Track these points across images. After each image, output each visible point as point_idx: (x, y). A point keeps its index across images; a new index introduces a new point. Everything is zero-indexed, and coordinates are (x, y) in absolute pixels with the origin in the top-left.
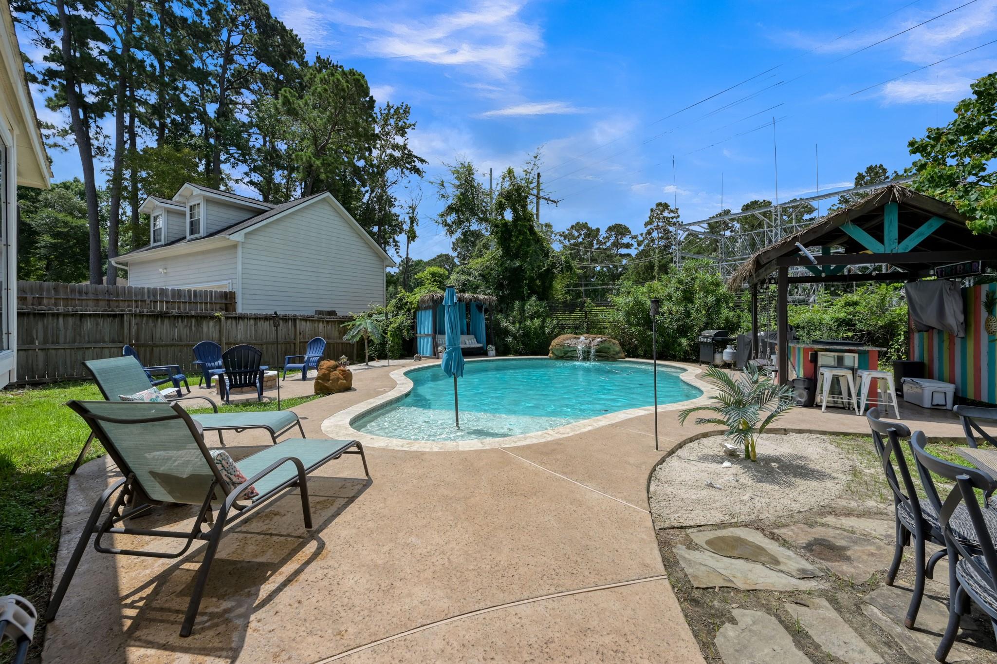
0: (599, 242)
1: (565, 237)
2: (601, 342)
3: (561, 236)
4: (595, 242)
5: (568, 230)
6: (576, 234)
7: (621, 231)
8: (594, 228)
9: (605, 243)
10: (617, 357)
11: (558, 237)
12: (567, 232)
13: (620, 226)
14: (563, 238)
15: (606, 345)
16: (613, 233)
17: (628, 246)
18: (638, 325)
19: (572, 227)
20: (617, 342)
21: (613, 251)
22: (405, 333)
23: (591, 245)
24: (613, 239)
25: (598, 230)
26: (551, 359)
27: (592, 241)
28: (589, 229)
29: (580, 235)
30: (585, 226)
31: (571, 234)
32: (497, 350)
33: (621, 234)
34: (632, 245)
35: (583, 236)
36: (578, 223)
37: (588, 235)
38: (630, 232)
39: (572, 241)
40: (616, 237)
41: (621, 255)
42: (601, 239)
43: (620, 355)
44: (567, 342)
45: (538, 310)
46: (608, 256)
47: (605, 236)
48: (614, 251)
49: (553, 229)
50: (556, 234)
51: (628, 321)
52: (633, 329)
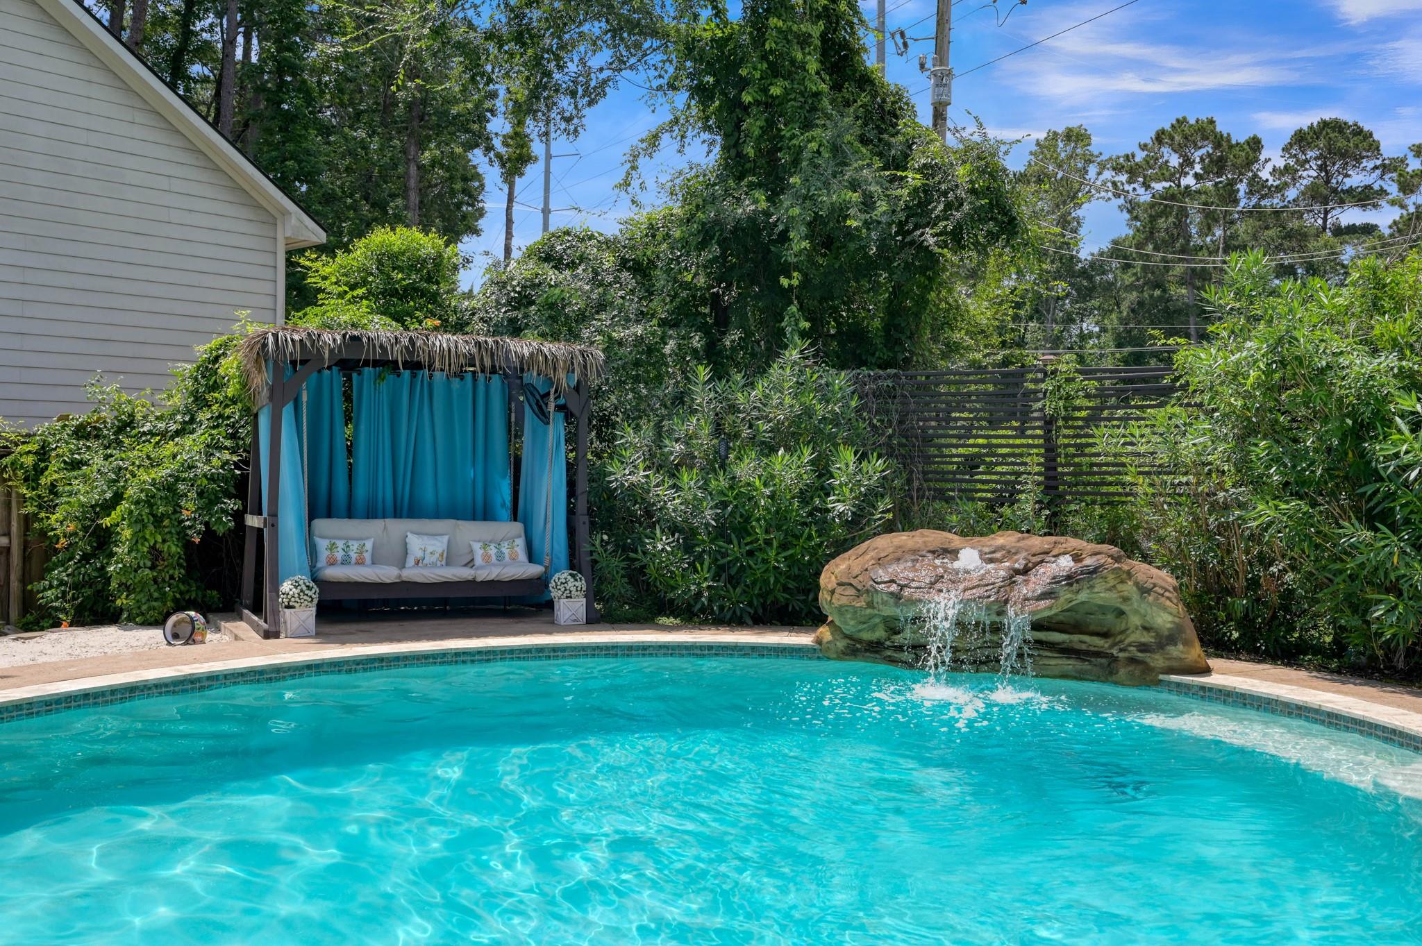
0: (1257, 186)
1: (1133, 173)
2: (1070, 578)
3: (1118, 169)
4: (1242, 187)
5: (1143, 147)
6: (1175, 161)
7: (1341, 143)
8: (1240, 136)
9: (1279, 189)
10: (1157, 660)
11: (1108, 174)
12: (1140, 156)
13: (1336, 126)
14: (1123, 178)
15: (1100, 594)
16: (1310, 154)
17: (1366, 197)
18: (1291, 489)
19: (1160, 137)
20: (1164, 578)
21: (1308, 219)
22: (189, 507)
23: (1230, 196)
24: (1309, 174)
25: (1255, 144)
26: (816, 653)
27: (1232, 183)
28: (1219, 141)
29: (1188, 162)
30: (1206, 131)
31: (1151, 161)
32: (594, 594)
33: (1344, 155)
34: (1382, 192)
35: (1198, 168)
36: (1181, 122)
37: (1217, 165)
38: (1375, 148)
39: (1159, 186)
40: (1322, 168)
41: (1339, 231)
42: (1265, 174)
43: (1176, 651)
44: (895, 569)
45: (808, 412)
46: (1289, 236)
47: (1281, 163)
48: (1312, 221)
49: (1094, 149)
50: (1102, 167)
51: (1243, 465)
52: (1264, 511)
